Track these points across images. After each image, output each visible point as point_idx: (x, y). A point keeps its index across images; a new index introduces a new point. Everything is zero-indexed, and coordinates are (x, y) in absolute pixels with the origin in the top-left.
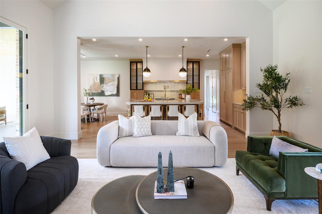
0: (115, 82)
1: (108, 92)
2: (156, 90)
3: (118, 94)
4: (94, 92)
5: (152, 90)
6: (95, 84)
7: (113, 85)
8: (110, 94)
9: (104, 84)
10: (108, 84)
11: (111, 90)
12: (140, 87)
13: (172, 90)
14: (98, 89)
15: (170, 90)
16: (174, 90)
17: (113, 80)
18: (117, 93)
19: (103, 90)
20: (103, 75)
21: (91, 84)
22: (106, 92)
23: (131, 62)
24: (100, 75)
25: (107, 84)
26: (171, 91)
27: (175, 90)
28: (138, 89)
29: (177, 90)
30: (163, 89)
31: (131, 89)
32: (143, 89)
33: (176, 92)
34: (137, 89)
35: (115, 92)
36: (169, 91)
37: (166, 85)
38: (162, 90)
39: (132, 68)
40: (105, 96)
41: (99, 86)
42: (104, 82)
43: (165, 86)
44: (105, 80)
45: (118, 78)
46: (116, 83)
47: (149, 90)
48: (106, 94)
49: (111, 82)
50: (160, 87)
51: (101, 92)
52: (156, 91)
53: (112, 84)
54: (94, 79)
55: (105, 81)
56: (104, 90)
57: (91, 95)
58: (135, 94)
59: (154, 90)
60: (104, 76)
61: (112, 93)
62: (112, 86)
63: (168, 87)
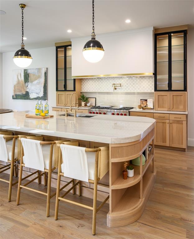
0: (41, 79)
1: (33, 94)
2: (99, 91)
3: (45, 97)
4: (18, 93)
5: (94, 91)
6: (19, 82)
7: (39, 83)
8: (36, 97)
9: (28, 82)
10: (33, 83)
11: (38, 91)
12: (70, 86)
13: (129, 91)
14: (22, 90)
15: (126, 91)
16: (132, 91)
17: (39, 77)
18: (44, 95)
19: (28, 90)
20: (28, 69)
21: (15, 83)
22: (31, 94)
24: (25, 70)
25: (32, 82)
27: (135, 91)
28: (67, 89)
29: (139, 91)
30: (111, 90)
32: (74, 90)
33: (135, 95)
34: (65, 89)
35: (41, 94)
36: (122, 93)
37: (118, 83)
39: (58, 56)
40: (30, 99)
41: (23, 85)
42: (28, 80)
43: (114, 84)
44: (29, 76)
45: (46, 74)
46: (42, 80)
47: (88, 91)
48: (32, 96)
49: (36, 80)
50: (107, 86)
51: (25, 94)
52: (99, 93)
53: (37, 83)
54: (18, 76)
55: (29, 79)
56: (28, 91)
57: (15, 97)
58: (63, 98)
59: (96, 91)
60: (29, 71)
61: (38, 96)
62: (38, 86)
63: (119, 85)
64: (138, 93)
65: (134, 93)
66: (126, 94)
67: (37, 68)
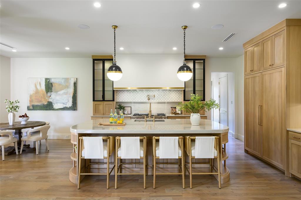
0: (69, 89)
1: (58, 104)
2: (134, 101)
3: (74, 107)
4: (36, 104)
5: (129, 101)
6: (37, 92)
7: (66, 94)
8: (62, 107)
9: (51, 92)
10: (59, 93)
11: (64, 102)
13: (160, 101)
14: (43, 100)
15: (158, 101)
16: (163, 101)
17: (67, 87)
18: (73, 105)
19: (50, 100)
20: (51, 79)
21: (32, 93)
22: (56, 104)
23: (94, 60)
24: (46, 79)
25: (56, 92)
26: (159, 103)
27: (165, 101)
29: (168, 101)
30: (146, 100)
31: (94, 100)
33: (166, 104)
34: (104, 100)
35: (70, 104)
36: (155, 103)
37: (151, 94)
38: (144, 101)
39: (95, 68)
40: (54, 110)
41: (43, 94)
42: (51, 89)
43: (148, 95)
44: (53, 86)
45: (75, 84)
46: (71, 90)
47: (124, 101)
48: (56, 106)
49: (63, 90)
50: (142, 97)
51: (47, 105)
52: (134, 103)
53: (64, 93)
54: (36, 84)
55: (53, 88)
56: (52, 101)
57: (31, 108)
58: (101, 107)
59: (131, 101)
60: (52, 81)
61: (65, 106)
62: (65, 96)
63: (153, 96)
64: (168, 103)
65: (164, 103)
66: (158, 104)
67: (64, 77)
